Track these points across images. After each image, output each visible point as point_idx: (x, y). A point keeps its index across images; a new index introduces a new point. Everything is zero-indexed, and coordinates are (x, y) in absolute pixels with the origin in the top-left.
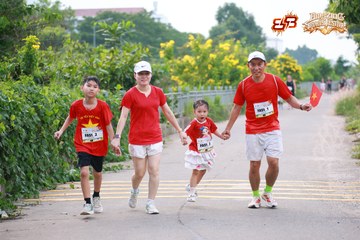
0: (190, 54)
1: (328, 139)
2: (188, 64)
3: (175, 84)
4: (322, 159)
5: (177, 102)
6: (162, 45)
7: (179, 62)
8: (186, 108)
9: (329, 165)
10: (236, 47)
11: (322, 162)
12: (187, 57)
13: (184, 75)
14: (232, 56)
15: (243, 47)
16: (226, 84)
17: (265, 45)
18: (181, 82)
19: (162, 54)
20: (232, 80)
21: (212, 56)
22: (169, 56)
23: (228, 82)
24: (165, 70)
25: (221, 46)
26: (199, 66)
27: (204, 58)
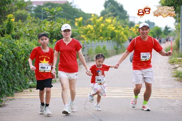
0: (91, 24)
1: (160, 67)
2: (90, 29)
3: (83, 39)
4: (157, 77)
5: (84, 48)
6: (76, 19)
7: (85, 28)
8: (88, 51)
9: (161, 80)
10: (114, 21)
11: (157, 79)
12: (89, 26)
13: (88, 34)
14: (112, 25)
15: (118, 21)
16: (109, 39)
17: (128, 20)
18: (86, 38)
19: (76, 24)
20: (112, 37)
21: (102, 25)
22: (80, 25)
23: (110, 38)
24: (78, 33)
25: (107, 20)
26: (95, 30)
27: (98, 26)
